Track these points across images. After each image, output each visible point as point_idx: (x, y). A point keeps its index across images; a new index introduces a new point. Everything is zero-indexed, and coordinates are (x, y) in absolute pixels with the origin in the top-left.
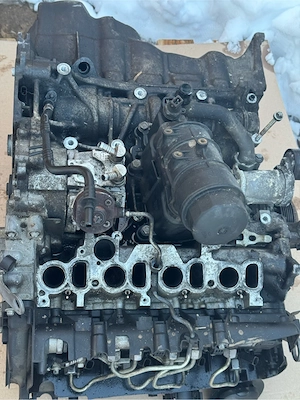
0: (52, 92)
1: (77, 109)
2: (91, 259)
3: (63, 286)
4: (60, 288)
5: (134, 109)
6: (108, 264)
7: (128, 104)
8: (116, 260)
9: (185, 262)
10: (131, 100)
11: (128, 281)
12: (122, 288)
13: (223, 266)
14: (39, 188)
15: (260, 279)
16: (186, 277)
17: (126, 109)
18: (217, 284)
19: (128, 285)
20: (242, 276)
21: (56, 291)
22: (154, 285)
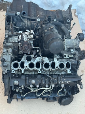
0: (15, 19)
1: (22, 24)
2: (25, 61)
3: (18, 68)
4: (17, 68)
5: (37, 24)
6: (30, 62)
7: (35, 23)
8: (32, 61)
9: (50, 62)
10: (36, 22)
11: (35, 67)
12: (34, 69)
13: (60, 63)
14: (11, 41)
15: (70, 66)
16: (50, 66)
17: (35, 24)
18: (59, 67)
19: (35, 68)
20: (65, 66)
21: (16, 69)
22: (42, 68)
